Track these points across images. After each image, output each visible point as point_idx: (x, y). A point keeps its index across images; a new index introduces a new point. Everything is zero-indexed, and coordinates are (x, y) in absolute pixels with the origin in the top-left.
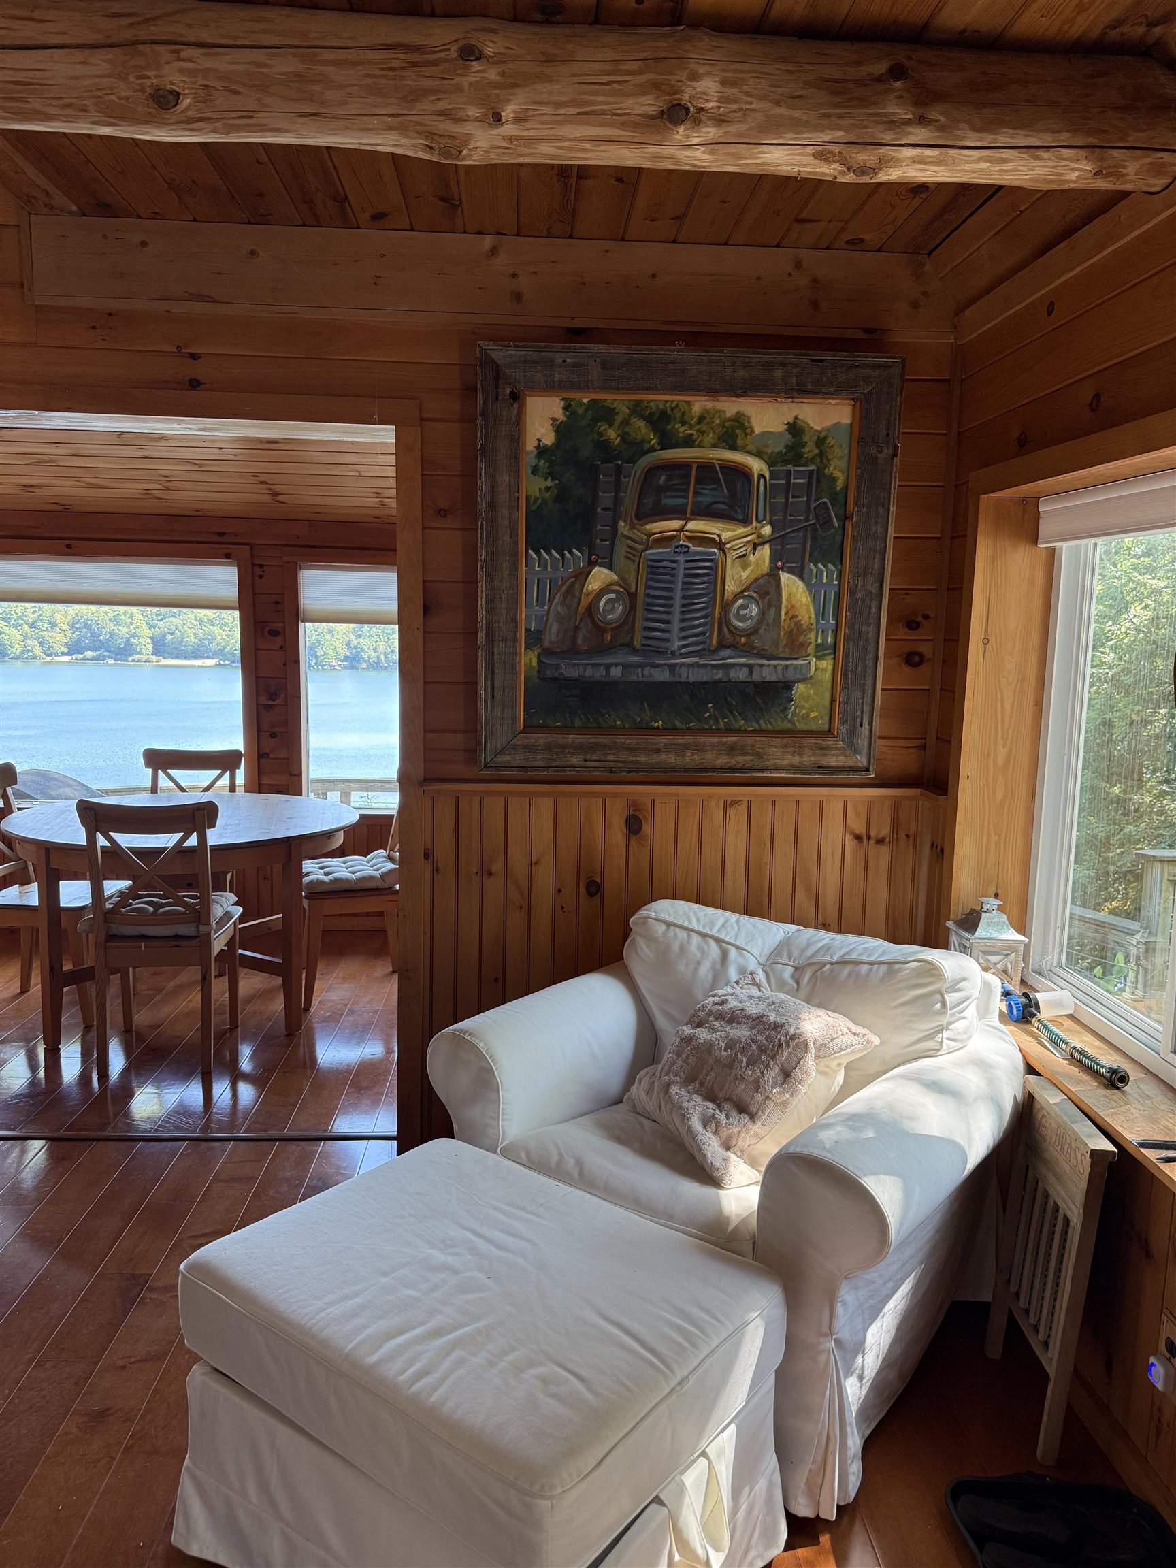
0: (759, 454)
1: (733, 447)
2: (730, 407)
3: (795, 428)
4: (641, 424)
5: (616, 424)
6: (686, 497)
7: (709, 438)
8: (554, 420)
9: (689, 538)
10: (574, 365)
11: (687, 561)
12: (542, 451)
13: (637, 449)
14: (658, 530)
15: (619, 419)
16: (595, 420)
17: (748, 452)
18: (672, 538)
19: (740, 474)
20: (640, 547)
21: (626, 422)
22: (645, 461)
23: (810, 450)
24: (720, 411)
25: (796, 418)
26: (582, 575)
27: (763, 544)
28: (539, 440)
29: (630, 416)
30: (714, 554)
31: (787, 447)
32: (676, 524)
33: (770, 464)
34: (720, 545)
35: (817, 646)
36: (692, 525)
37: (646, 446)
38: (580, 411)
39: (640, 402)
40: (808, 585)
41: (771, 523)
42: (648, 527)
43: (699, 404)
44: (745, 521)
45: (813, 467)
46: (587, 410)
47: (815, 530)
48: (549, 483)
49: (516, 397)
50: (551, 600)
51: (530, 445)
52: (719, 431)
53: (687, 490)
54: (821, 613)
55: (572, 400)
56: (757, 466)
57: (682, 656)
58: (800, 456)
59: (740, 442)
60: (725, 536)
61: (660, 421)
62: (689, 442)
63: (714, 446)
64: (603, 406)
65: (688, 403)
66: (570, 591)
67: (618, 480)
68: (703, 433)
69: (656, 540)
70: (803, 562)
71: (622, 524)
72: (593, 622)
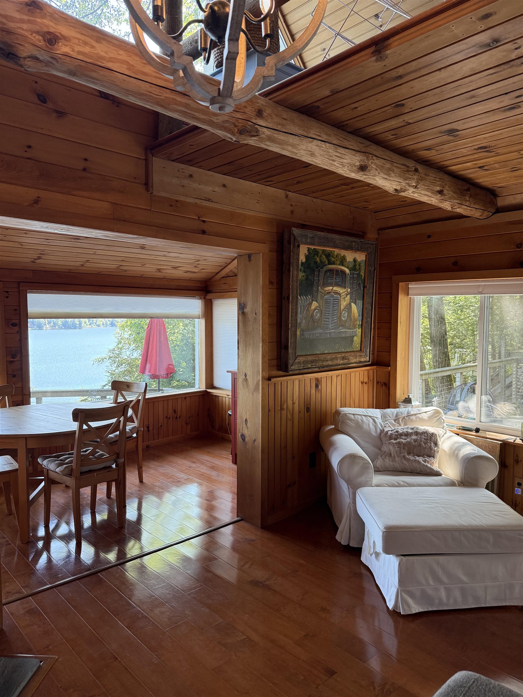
0: (348, 268)
1: (343, 265)
2: (343, 253)
3: (355, 260)
4: (324, 257)
5: (319, 256)
6: (333, 280)
7: (338, 262)
8: (305, 254)
9: (334, 292)
10: (312, 237)
11: (333, 300)
12: (302, 264)
13: (323, 265)
14: (327, 290)
15: (319, 255)
16: (314, 255)
17: (346, 267)
18: (330, 292)
19: (343, 272)
20: (323, 295)
21: (321, 256)
22: (325, 268)
23: (357, 267)
24: (340, 254)
25: (355, 258)
26: (310, 304)
27: (348, 294)
28: (302, 260)
29: (322, 254)
30: (338, 297)
31: (353, 266)
32: (331, 288)
33: (350, 271)
34: (340, 294)
35: (358, 325)
36: (335, 288)
37: (325, 264)
38: (311, 252)
39: (324, 250)
40: (357, 307)
41: (350, 288)
42: (325, 289)
43: (336, 251)
44: (345, 288)
45: (358, 272)
46: (313, 252)
47: (358, 290)
48: (304, 274)
49: (299, 246)
50: (303, 313)
51: (300, 261)
52: (340, 260)
53: (333, 278)
54: (359, 316)
55: (309, 248)
56: (347, 271)
57: (332, 329)
58: (355, 268)
59: (344, 264)
60: (341, 291)
61: (328, 255)
62: (334, 263)
63: (339, 265)
64: (316, 251)
65: (334, 251)
66: (307, 310)
67: (319, 273)
68: (337, 260)
69: (327, 293)
70: (356, 300)
71: (319, 288)
72: (313, 319)
